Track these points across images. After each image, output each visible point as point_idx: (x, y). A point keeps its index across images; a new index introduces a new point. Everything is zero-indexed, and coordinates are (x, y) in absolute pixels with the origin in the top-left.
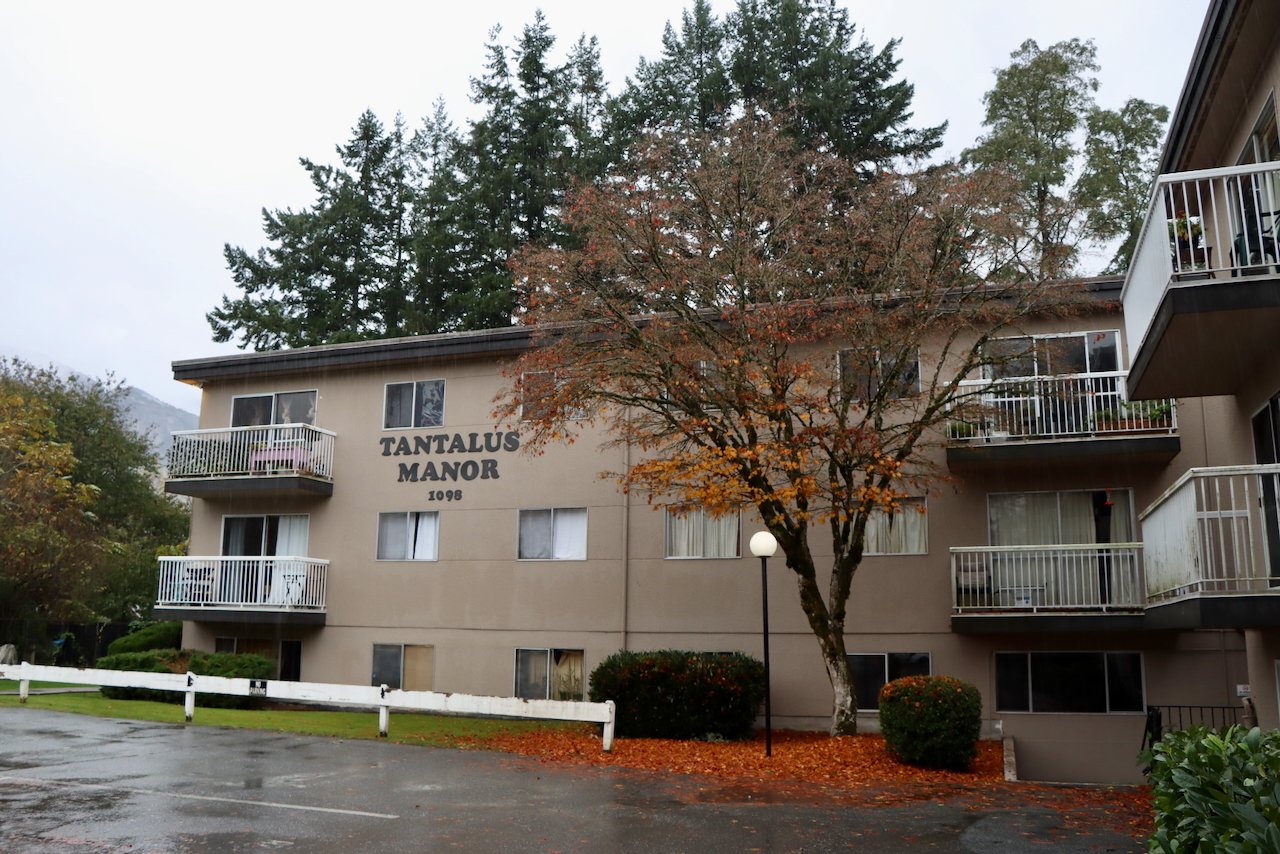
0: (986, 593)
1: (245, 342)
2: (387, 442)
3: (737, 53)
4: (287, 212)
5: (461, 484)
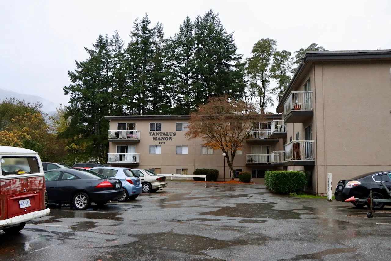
0: (251, 161)
1: (71, 95)
2: (151, 133)
4: (82, 62)
5: (165, 141)
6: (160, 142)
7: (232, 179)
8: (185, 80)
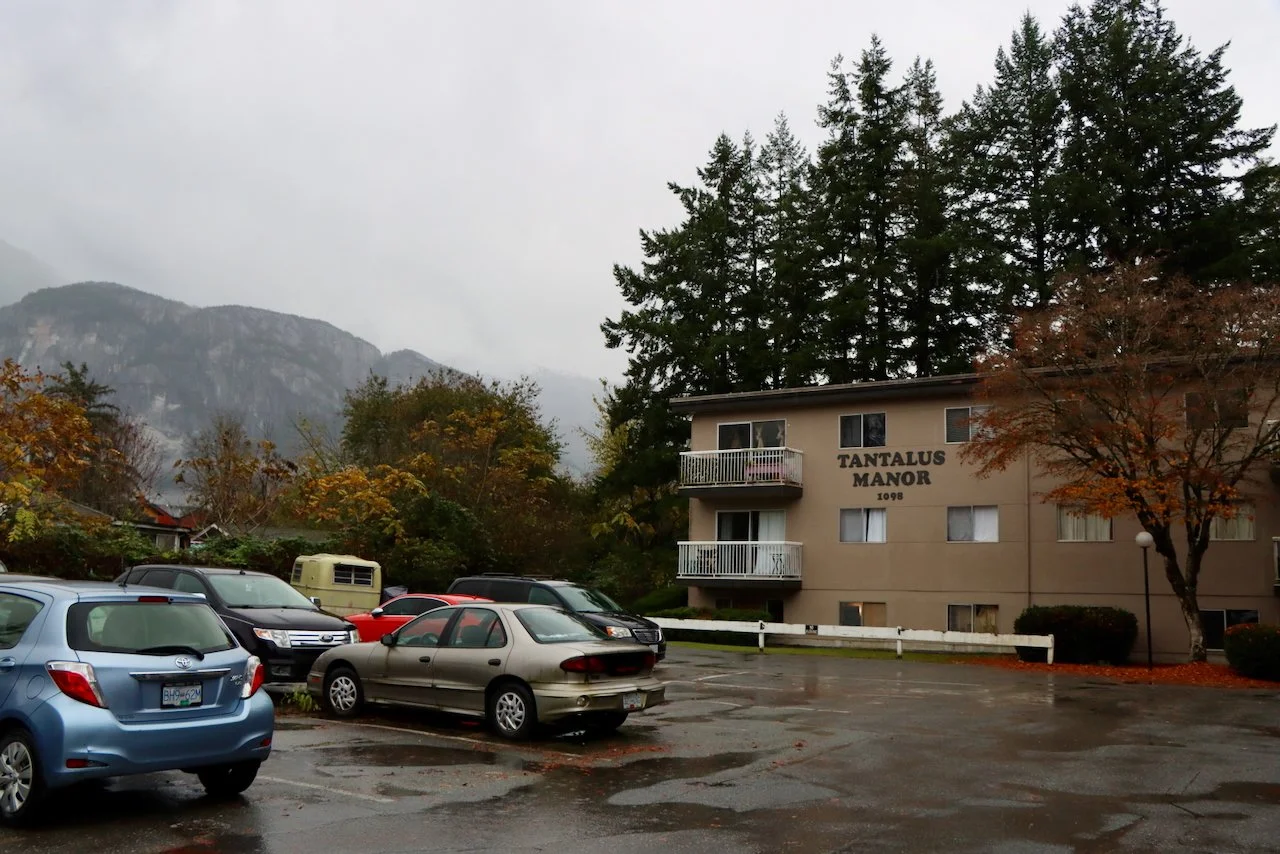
1: (632, 347)
2: (843, 458)
3: (1063, 73)
4: (662, 233)
5: (902, 488)
6: (880, 495)
7: (1196, 654)
8: (1032, 261)
